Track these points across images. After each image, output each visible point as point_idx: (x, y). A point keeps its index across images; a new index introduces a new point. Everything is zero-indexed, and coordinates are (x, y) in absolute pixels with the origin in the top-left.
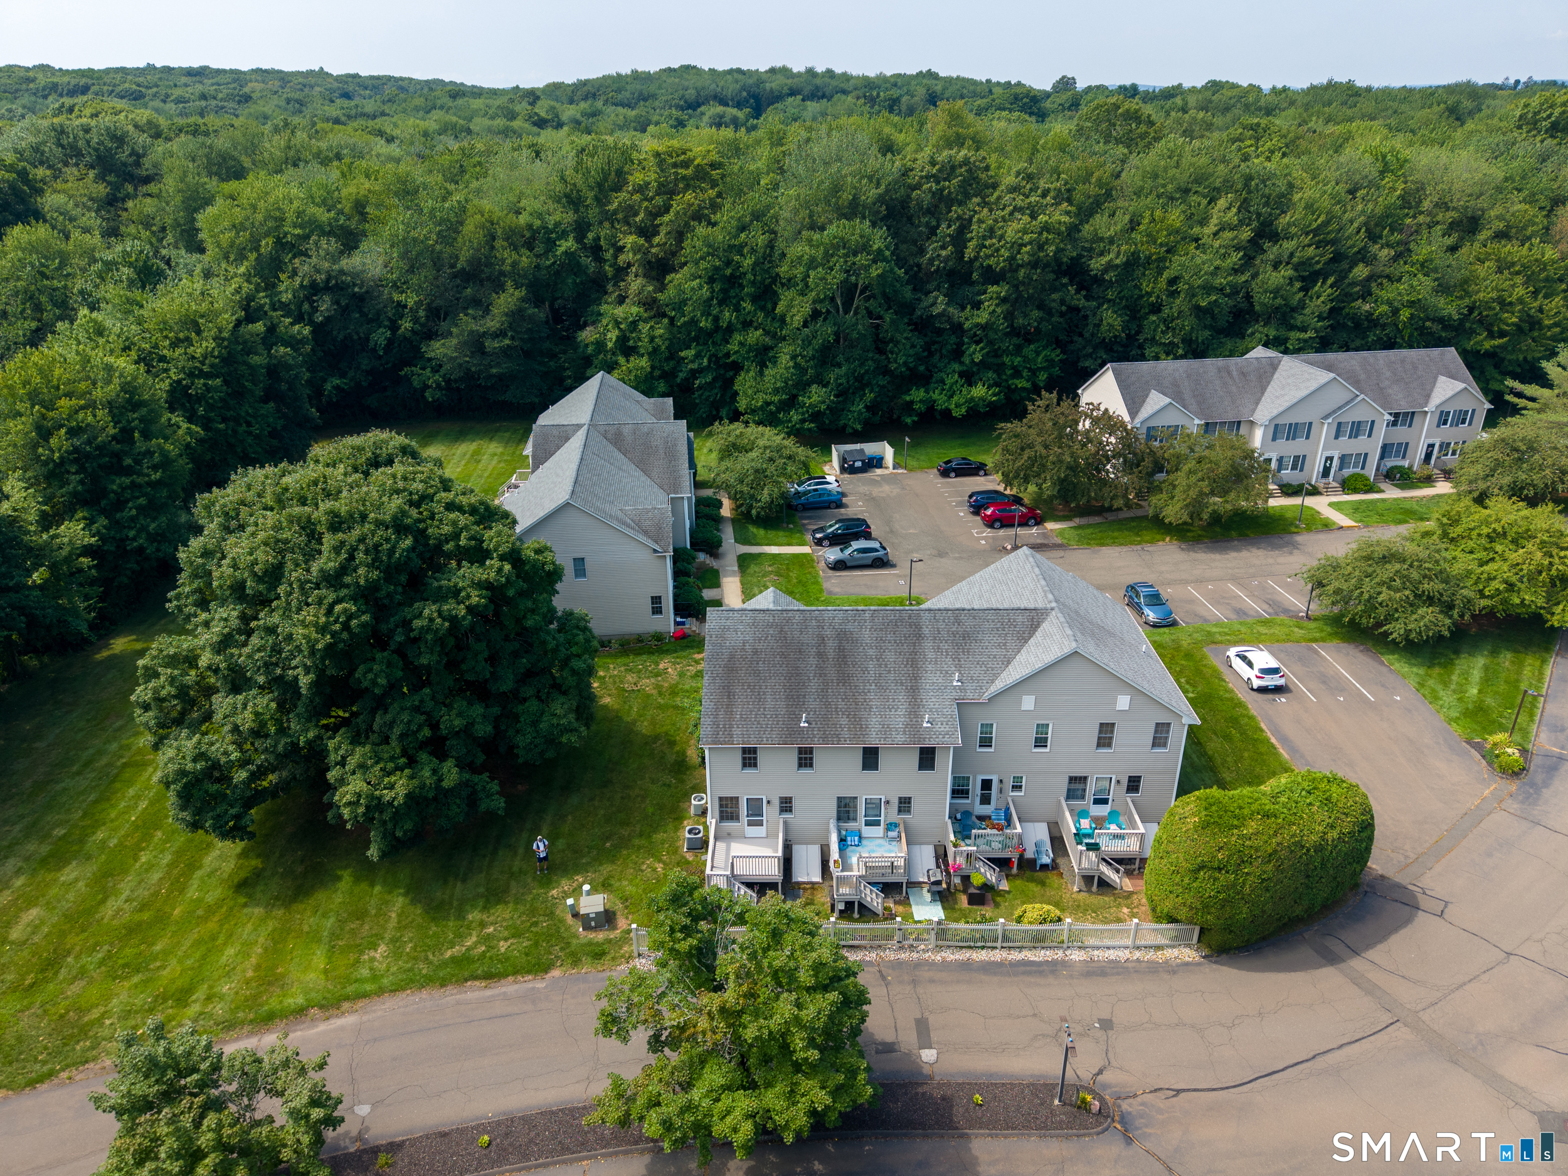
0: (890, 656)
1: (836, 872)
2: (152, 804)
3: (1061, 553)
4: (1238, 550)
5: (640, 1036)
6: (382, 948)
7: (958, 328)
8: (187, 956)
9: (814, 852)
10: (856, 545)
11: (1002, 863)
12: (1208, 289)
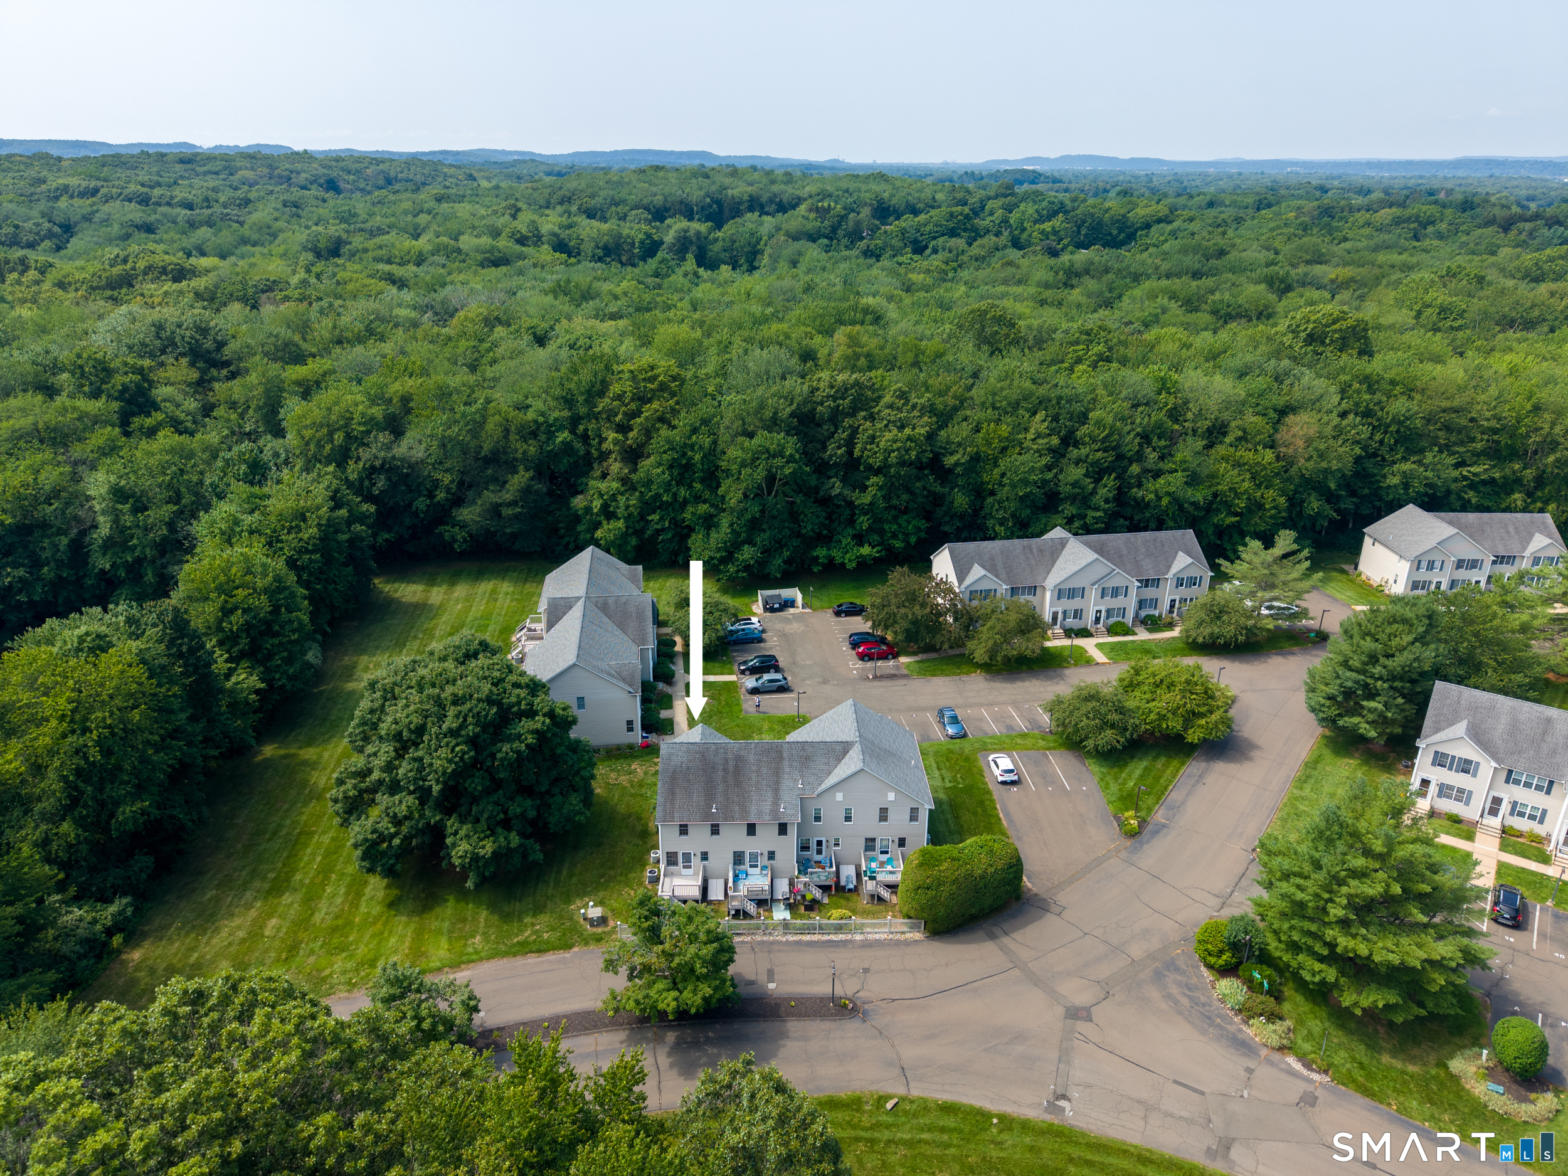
0: (764, 770)
1: (730, 893)
2: (324, 858)
3: (904, 681)
4: (1023, 680)
5: (624, 971)
6: (478, 938)
7: (851, 504)
8: (368, 943)
9: (721, 882)
10: (766, 677)
11: (825, 889)
12: (1025, 482)
